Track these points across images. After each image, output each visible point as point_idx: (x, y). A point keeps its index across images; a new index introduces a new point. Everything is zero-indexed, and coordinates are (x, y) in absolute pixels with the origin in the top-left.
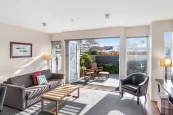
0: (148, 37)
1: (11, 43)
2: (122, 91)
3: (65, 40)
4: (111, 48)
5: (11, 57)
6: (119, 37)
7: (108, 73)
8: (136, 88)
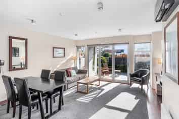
0: (150, 42)
1: (54, 48)
2: (131, 82)
3: (88, 45)
4: (123, 51)
5: (53, 57)
6: (128, 43)
7: (120, 71)
8: (140, 79)
